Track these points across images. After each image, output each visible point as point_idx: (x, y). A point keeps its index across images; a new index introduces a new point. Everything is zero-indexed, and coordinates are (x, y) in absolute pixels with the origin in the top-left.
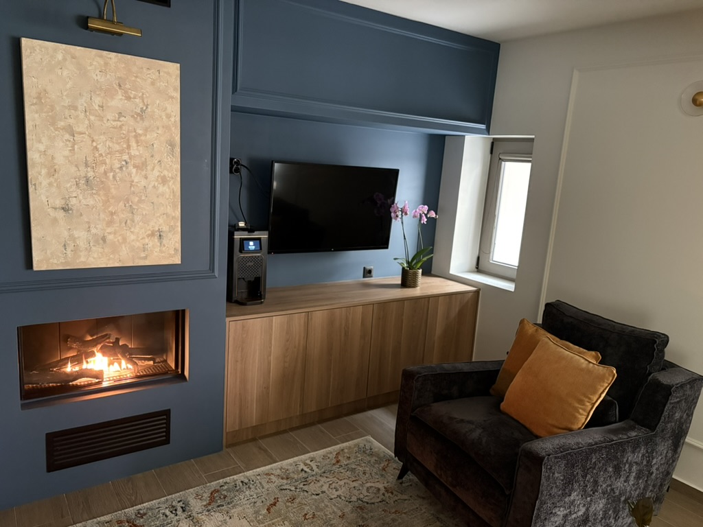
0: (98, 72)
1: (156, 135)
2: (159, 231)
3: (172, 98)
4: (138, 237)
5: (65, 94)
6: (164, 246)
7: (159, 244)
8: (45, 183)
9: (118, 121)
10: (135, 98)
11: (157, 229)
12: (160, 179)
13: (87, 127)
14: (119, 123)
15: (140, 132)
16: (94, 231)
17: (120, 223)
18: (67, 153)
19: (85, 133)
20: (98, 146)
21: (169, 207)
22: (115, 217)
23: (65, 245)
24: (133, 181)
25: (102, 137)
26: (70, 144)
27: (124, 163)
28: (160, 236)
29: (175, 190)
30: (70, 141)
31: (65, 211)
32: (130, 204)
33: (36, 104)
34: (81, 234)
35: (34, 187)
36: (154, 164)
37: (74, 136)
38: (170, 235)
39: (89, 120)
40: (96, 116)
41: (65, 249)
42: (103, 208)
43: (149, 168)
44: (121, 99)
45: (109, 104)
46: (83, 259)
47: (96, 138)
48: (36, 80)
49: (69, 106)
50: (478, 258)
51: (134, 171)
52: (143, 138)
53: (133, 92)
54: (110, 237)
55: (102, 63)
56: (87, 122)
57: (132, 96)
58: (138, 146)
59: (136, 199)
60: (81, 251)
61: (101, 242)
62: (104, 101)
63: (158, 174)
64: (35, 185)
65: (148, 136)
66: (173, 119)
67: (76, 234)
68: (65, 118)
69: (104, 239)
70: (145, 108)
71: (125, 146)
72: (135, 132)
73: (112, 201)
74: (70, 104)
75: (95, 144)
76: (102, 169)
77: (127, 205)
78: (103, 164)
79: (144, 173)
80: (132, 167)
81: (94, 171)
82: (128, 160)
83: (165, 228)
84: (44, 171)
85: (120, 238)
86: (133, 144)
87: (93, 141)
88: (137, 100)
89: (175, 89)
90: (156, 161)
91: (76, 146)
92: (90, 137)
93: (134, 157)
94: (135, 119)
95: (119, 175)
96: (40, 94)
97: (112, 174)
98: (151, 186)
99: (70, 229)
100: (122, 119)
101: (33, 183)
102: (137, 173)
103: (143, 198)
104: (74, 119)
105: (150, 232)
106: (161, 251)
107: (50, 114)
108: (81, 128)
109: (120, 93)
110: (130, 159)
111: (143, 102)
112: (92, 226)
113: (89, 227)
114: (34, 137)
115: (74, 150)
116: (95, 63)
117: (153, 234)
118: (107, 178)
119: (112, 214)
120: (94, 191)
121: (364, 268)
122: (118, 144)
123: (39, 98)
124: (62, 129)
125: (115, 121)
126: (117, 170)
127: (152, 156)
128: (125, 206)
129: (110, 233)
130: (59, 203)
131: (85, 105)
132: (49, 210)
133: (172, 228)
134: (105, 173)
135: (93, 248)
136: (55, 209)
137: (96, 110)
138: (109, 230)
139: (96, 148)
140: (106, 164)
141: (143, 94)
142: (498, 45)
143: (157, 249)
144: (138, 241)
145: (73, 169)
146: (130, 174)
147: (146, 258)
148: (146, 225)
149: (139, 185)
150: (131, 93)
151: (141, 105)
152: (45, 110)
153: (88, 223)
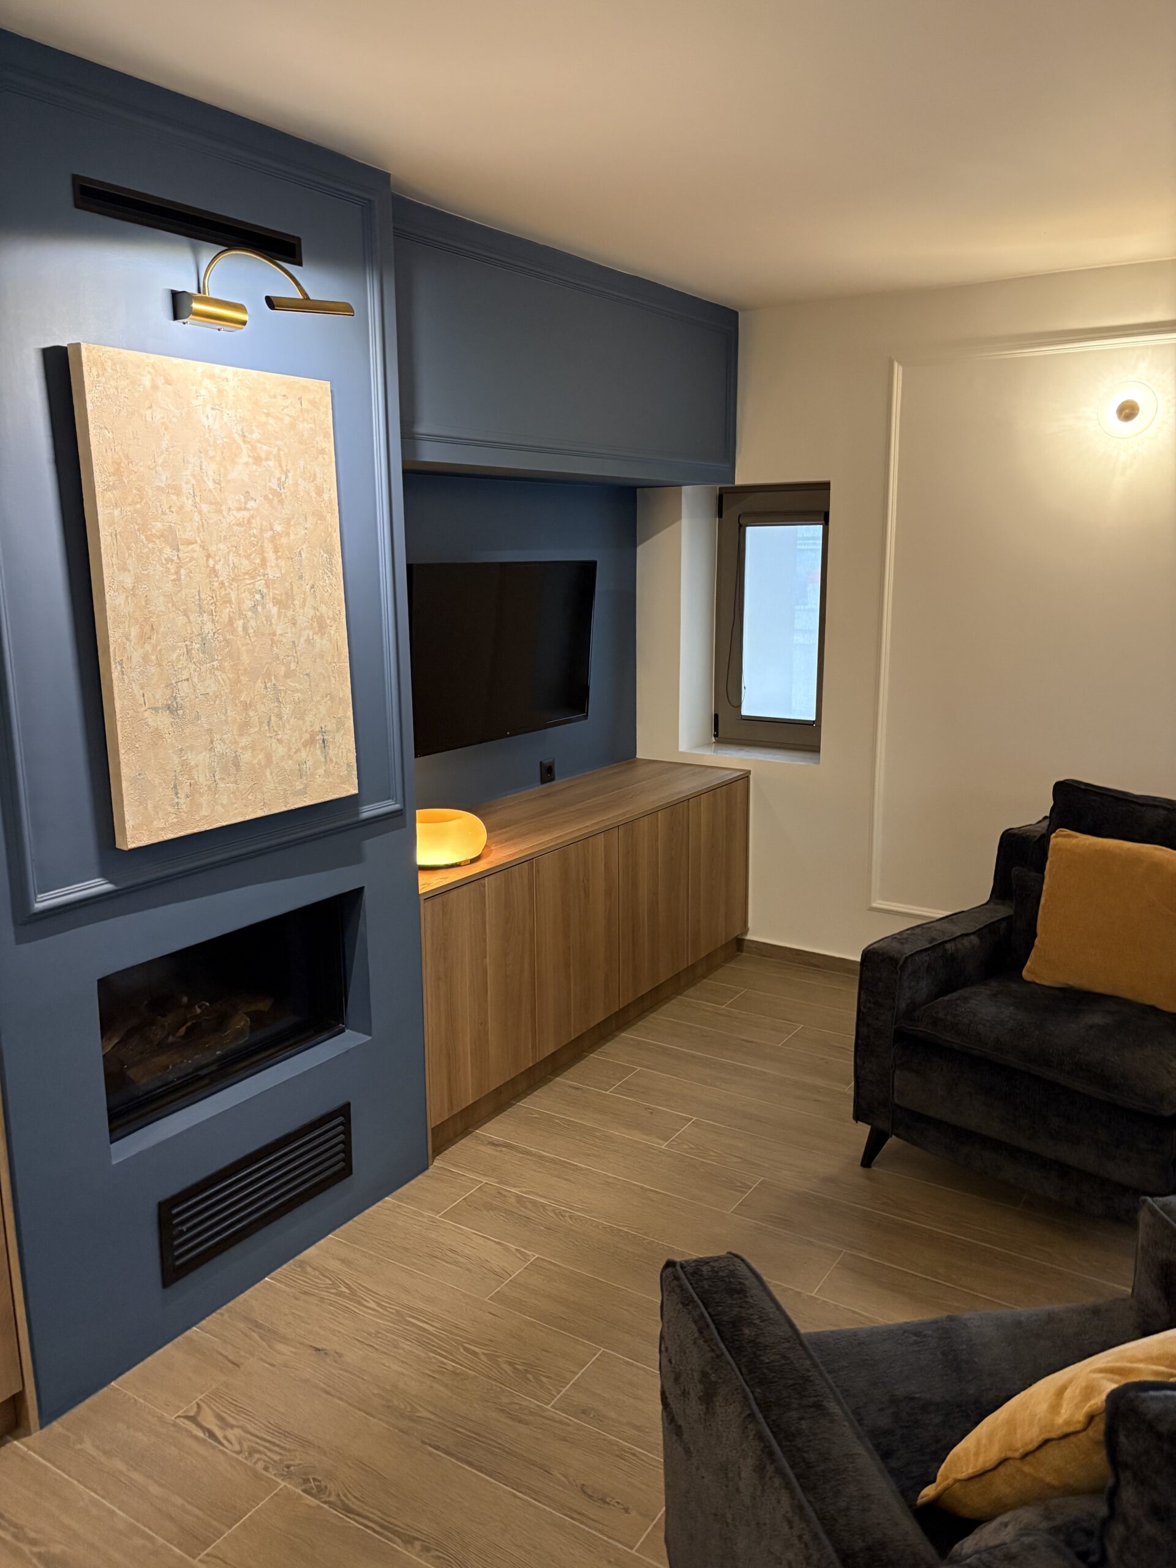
0: (208, 409)
1: (303, 532)
2: (323, 732)
3: (322, 452)
4: (290, 749)
5: (160, 461)
6: (331, 760)
7: (323, 760)
8: (137, 657)
9: (246, 509)
10: (267, 459)
11: (318, 729)
12: (315, 624)
13: (198, 529)
14: (246, 514)
15: (278, 528)
16: (219, 748)
17: (261, 723)
18: (168, 587)
19: (196, 542)
20: (217, 567)
21: (333, 679)
22: (251, 714)
23: (175, 787)
24: (274, 634)
25: (221, 546)
26: (172, 568)
27: (258, 597)
28: (324, 741)
29: (340, 643)
30: (172, 561)
31: (171, 712)
32: (274, 682)
33: (114, 487)
34: (199, 759)
35: (119, 668)
36: (305, 593)
37: (178, 550)
38: (338, 738)
39: (200, 512)
40: (211, 503)
41: (177, 793)
42: (231, 696)
43: (296, 602)
44: (247, 464)
45: (230, 477)
46: (204, 812)
47: (212, 549)
48: (110, 435)
49: (168, 486)
50: (716, 716)
51: (275, 610)
52: (284, 540)
53: (265, 447)
54: (246, 757)
55: (214, 390)
56: (197, 517)
57: (263, 456)
58: (277, 559)
59: (282, 670)
60: (201, 794)
61: (233, 770)
62: (222, 470)
63: (311, 613)
64: (121, 663)
65: (292, 537)
66: (326, 497)
67: (192, 758)
68: (163, 513)
69: (237, 765)
70: (283, 479)
71: (258, 561)
72: (272, 529)
73: (244, 679)
74: (169, 482)
75: (211, 562)
76: (225, 613)
77: (269, 685)
78: (225, 602)
79: (290, 613)
80: (271, 605)
81: (213, 621)
82: (265, 591)
83: (330, 726)
84: (134, 632)
85: (261, 756)
86: (270, 556)
87: (208, 556)
88: (271, 463)
89: (326, 436)
90: (308, 587)
91: (183, 571)
92: (203, 548)
93: (274, 582)
94: (270, 502)
95: (252, 623)
96: (119, 464)
97: (241, 623)
98: (302, 640)
99: (181, 750)
100: (251, 504)
101: (118, 659)
102: (279, 614)
103: (293, 666)
104: (178, 513)
105: (307, 736)
106: (328, 774)
107: (138, 506)
108: (189, 535)
109: (245, 451)
110: (268, 587)
111: (280, 466)
112: (217, 737)
113: (212, 742)
114: (115, 560)
115: (179, 579)
116: (203, 392)
117: (312, 741)
118: (234, 631)
119: (247, 706)
120: (215, 663)
121: (541, 763)
122: (248, 557)
123: (117, 472)
124: (159, 538)
125: (239, 509)
126: (249, 614)
127: (301, 577)
128: (266, 688)
129: (244, 748)
130: (160, 695)
131: (193, 481)
132: (146, 714)
133: (340, 723)
134: (231, 621)
135: (222, 785)
136: (156, 709)
137: (210, 490)
138: (244, 741)
139: (214, 572)
140: (230, 602)
141: (279, 450)
142: (735, 314)
143: (321, 771)
144: (290, 757)
145: (182, 619)
146: (268, 618)
147: (303, 792)
148: (301, 722)
149: (284, 640)
150: (261, 448)
151: (277, 473)
152: (130, 499)
153: (210, 731)
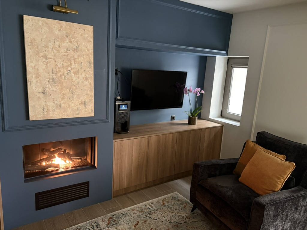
0: (57, 30)
1: (83, 58)
2: (84, 102)
3: (90, 41)
4: (75, 105)
5: (43, 40)
6: (87, 108)
7: (84, 108)
8: (34, 81)
9: (67, 52)
10: (74, 42)
11: (83, 101)
12: (85, 78)
13: (53, 56)
14: (67, 54)
15: (76, 57)
16: (56, 102)
17: (67, 98)
18: (44, 67)
19: (52, 58)
20: (58, 64)
21: (89, 91)
22: (65, 96)
23: (43, 109)
24: (73, 80)
25: (59, 60)
26: (45, 63)
27: (69, 71)
28: (85, 104)
29: (91, 83)
30: (45, 62)
31: (43, 93)
32: (72, 90)
33: (30, 45)
34: (50, 104)
35: (30, 83)
36: (82, 71)
37: (47, 60)
38: (89, 104)
39: (54, 52)
40: (57, 50)
41: (44, 111)
42: (60, 92)
43: (80, 73)
44: (68, 43)
45: (62, 45)
46: (51, 115)
47: (57, 60)
48: (30, 34)
49: (45, 46)
50: (222, 111)
51: (73, 75)
52: (77, 60)
53: (73, 39)
54: (63, 105)
55: (59, 26)
56: (53, 53)
57: (72, 41)
58: (75, 64)
59: (74, 88)
60: (50, 112)
61: (59, 107)
62: (60, 43)
63: (84, 76)
64: (30, 82)
65: (79, 59)
66: (90, 51)
67: (48, 104)
68: (43, 52)
69: (60, 106)
70: (78, 46)
71: (69, 64)
72: (74, 57)
73: (64, 88)
74: (45, 45)
75: (56, 63)
76: (59, 74)
77: (70, 90)
78: (59, 72)
79: (78, 76)
80: (72, 73)
81: (56, 75)
82: (71, 70)
83: (87, 101)
84: (34, 76)
85: (67, 105)
86: (73, 62)
87: (55, 62)
88: (75, 43)
89: (91, 38)
90: (83, 70)
91: (48, 64)
92: (54, 60)
93: (73, 68)
94: (74, 51)
95: (67, 77)
96: (32, 41)
97: (64, 76)
98: (81, 82)
99: (45, 102)
100: (68, 51)
101: (29, 81)
102: (74, 76)
103: (77, 87)
104: (47, 52)
105: (80, 102)
106: (85, 111)
107: (37, 50)
108: (50, 56)
109: (67, 40)
110: (72, 69)
111: (77, 44)
112: (55, 100)
113: (54, 101)
114: (29, 60)
115: (47, 66)
116: (56, 26)
117: (81, 103)
118: (62, 78)
119: (64, 94)
120: (56, 84)
121: (171, 116)
122: (67, 63)
123: (31, 42)
124: (42, 57)
125: (65, 52)
126: (66, 75)
127: (81, 68)
128: (69, 91)
129: (63, 103)
130: (41, 90)
131: (52, 45)
132: (36, 93)
133: (90, 100)
134: (61, 76)
135: (56, 110)
136: (39, 93)
137: (57, 48)
138: (62, 102)
139: (57, 65)
140: (61, 72)
141: (77, 40)
142: (232, 15)
143: (84, 110)
144: (75, 106)
145: (47, 74)
146: (71, 76)
147: (78, 114)
148: (79, 99)
149: (75, 81)
150: (72, 40)
151: (76, 45)
152: (34, 48)
153: (54, 99)
